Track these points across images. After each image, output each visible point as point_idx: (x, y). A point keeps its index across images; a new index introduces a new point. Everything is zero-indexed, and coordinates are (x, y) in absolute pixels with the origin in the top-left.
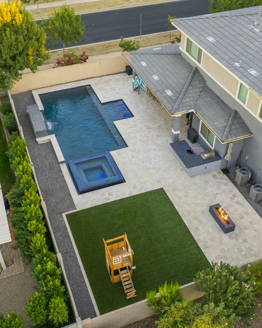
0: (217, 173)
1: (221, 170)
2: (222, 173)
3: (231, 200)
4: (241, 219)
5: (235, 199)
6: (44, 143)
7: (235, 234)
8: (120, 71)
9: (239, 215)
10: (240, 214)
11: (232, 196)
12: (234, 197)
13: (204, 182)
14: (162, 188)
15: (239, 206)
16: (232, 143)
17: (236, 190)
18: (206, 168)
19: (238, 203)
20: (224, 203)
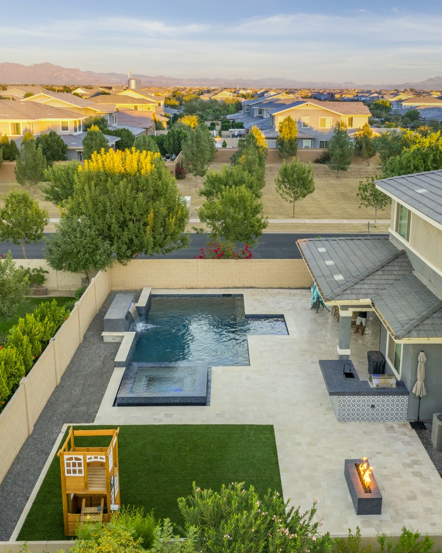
0: (398, 424)
1: (410, 423)
2: (410, 426)
3: (404, 468)
4: (409, 500)
5: (413, 468)
6: (113, 341)
7: (380, 521)
8: (303, 286)
9: (409, 493)
10: (410, 491)
11: (410, 462)
12: (413, 464)
13: (364, 432)
14: (272, 426)
15: (418, 479)
16: (423, 353)
17: (423, 455)
18: (373, 406)
19: (417, 474)
20: (386, 468)
